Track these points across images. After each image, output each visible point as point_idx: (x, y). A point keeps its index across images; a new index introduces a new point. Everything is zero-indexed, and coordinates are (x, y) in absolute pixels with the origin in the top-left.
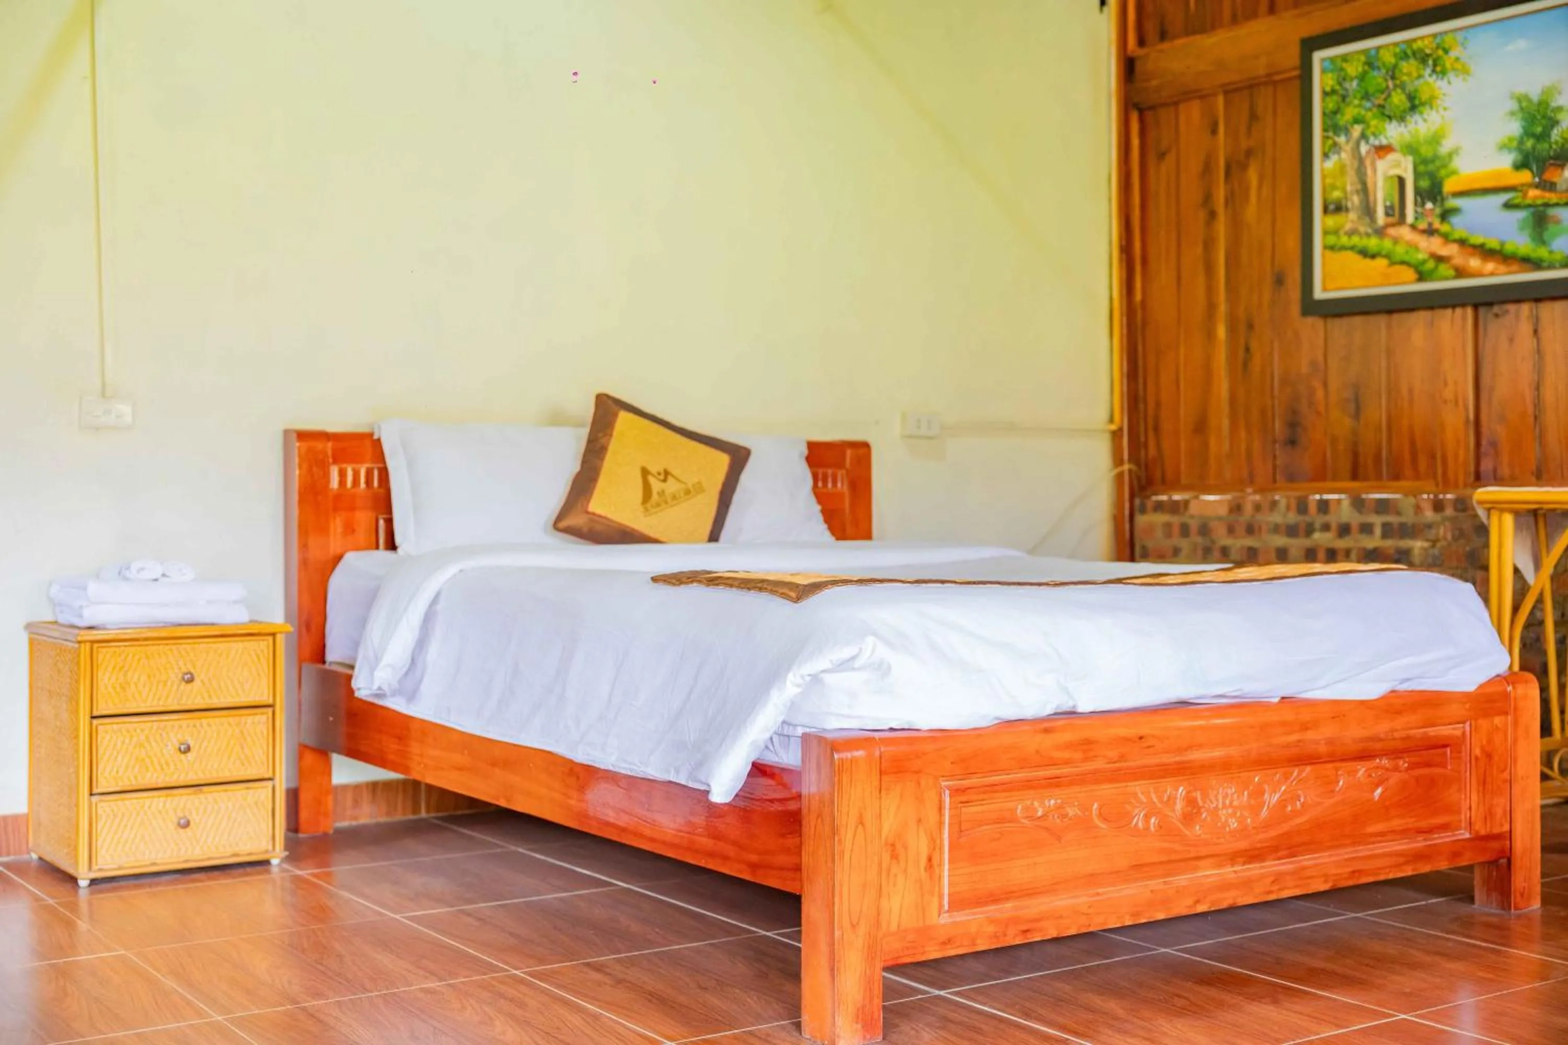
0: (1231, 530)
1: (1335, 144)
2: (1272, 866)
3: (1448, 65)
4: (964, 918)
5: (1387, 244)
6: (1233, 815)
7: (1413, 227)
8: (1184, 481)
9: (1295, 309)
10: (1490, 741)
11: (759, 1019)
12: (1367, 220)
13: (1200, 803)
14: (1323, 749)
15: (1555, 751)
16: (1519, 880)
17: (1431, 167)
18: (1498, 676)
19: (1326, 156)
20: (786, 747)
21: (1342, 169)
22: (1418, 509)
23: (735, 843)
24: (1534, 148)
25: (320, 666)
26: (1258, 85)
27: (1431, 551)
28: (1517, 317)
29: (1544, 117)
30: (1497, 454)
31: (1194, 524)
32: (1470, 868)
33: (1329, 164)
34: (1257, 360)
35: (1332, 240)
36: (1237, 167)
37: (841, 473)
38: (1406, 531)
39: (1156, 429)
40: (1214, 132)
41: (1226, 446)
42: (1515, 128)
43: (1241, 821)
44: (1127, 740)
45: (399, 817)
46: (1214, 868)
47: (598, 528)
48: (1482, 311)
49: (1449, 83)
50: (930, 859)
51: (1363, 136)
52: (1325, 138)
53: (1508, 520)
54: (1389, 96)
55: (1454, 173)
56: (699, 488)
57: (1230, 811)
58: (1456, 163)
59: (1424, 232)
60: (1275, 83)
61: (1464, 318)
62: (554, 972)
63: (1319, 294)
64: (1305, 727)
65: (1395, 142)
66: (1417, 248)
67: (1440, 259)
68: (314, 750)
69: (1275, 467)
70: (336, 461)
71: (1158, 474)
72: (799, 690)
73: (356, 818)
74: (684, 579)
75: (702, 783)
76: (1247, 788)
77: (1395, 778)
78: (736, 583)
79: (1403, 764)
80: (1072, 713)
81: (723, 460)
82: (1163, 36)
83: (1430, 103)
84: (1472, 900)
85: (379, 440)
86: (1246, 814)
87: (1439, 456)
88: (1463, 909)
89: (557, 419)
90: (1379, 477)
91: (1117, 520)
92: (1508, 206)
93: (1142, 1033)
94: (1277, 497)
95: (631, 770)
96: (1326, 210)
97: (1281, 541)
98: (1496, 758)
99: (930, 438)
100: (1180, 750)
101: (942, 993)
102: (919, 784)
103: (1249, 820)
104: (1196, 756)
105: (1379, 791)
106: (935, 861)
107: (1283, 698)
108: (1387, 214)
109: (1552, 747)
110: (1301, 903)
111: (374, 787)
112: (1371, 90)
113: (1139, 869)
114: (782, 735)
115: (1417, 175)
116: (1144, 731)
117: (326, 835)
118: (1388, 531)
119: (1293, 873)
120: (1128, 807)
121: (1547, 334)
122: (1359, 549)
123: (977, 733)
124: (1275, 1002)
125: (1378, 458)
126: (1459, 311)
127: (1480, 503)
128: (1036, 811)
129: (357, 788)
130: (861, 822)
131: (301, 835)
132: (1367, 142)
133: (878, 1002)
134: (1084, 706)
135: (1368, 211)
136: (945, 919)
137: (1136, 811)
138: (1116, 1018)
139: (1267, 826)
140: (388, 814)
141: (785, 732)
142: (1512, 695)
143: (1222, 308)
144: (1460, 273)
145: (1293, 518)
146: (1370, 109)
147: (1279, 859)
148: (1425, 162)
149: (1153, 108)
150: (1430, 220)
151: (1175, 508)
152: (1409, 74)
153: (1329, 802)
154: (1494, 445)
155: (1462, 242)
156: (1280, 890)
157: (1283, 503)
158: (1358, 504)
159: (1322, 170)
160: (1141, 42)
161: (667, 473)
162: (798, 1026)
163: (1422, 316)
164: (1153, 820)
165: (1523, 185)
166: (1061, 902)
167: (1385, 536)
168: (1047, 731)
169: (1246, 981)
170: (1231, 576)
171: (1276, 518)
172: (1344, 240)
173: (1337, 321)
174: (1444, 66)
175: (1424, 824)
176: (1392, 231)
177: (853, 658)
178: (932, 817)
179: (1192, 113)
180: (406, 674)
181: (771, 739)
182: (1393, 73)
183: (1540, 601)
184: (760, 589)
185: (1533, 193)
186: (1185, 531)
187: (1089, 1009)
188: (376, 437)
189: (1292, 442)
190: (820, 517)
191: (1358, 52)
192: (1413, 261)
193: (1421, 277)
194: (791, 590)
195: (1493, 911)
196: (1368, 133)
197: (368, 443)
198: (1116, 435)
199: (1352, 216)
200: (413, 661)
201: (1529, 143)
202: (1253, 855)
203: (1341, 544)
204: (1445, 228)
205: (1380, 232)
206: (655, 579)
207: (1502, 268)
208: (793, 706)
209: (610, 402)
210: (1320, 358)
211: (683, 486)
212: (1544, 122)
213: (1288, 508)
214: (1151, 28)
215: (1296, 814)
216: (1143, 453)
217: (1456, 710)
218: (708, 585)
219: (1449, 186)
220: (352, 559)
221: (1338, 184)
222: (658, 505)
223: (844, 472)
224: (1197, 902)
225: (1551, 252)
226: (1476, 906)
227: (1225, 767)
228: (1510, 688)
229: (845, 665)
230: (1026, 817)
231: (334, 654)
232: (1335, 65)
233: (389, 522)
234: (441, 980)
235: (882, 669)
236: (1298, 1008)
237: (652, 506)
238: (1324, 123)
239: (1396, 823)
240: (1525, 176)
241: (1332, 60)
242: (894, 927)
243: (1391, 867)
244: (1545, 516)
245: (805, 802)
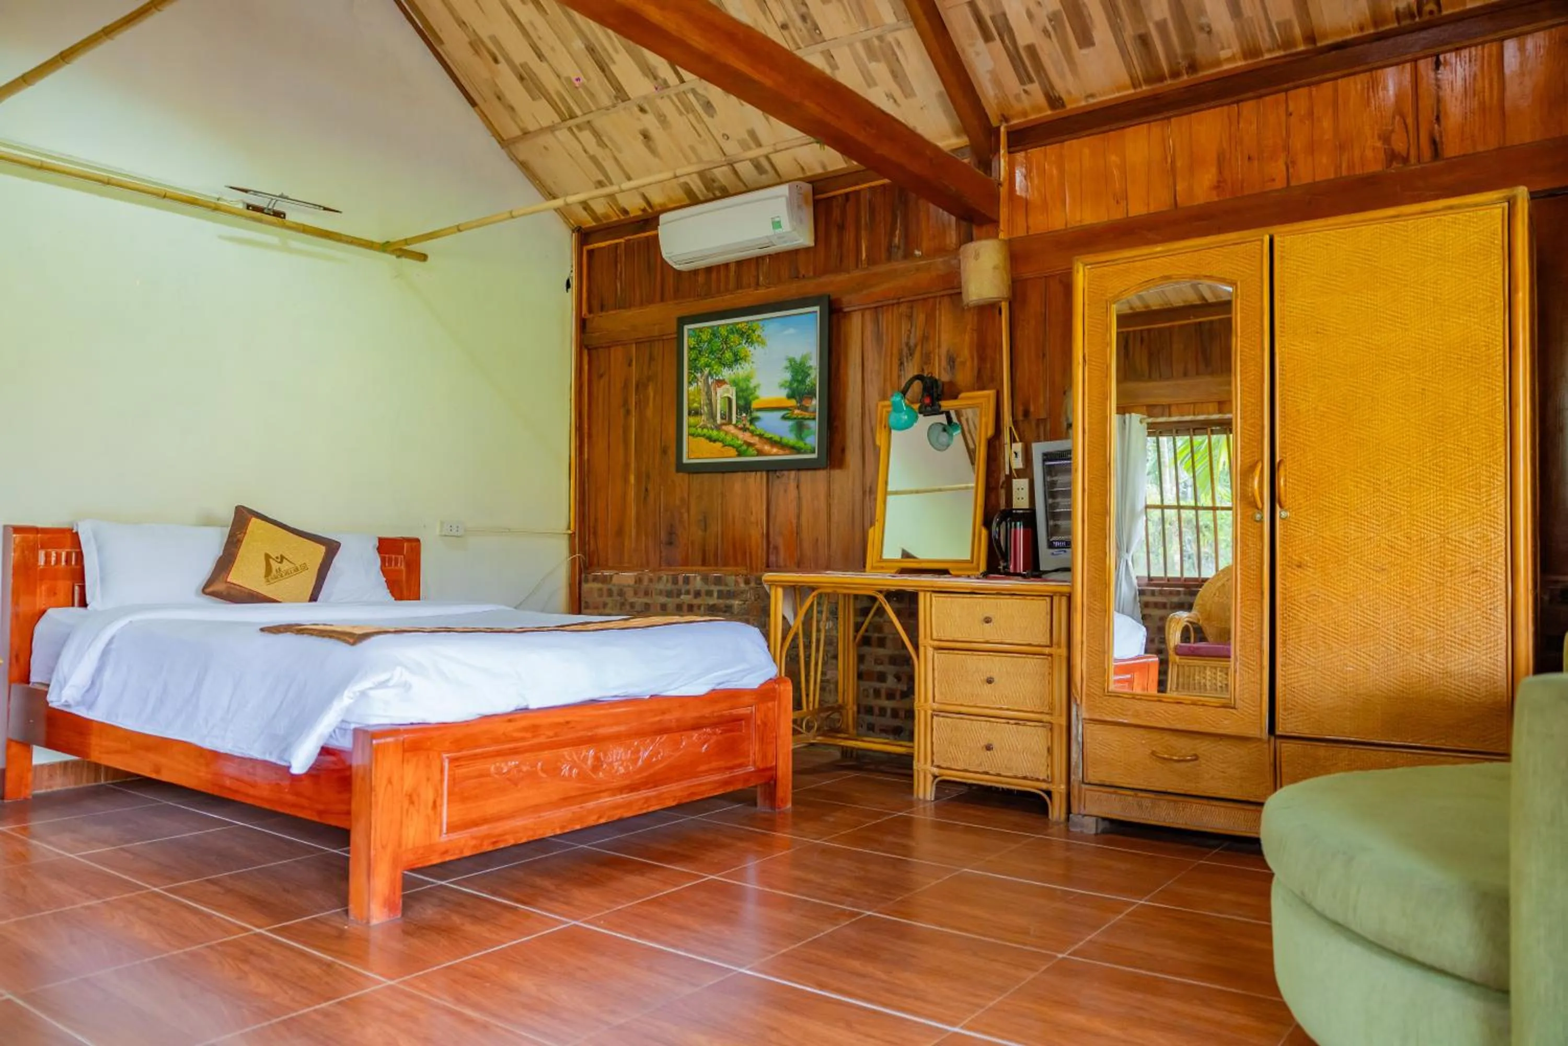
0: (636, 593)
1: (695, 377)
2: (644, 793)
3: (754, 339)
4: (458, 837)
5: (722, 434)
6: (622, 765)
7: (736, 426)
8: (610, 564)
9: (673, 468)
10: (766, 716)
11: (323, 909)
12: (712, 420)
13: (602, 759)
14: (673, 724)
15: (804, 718)
16: (780, 793)
17: (745, 394)
18: (771, 679)
19: (690, 383)
20: (344, 735)
21: (699, 391)
22: (737, 582)
23: (309, 798)
24: (797, 387)
25: (26, 685)
26: (654, 341)
27: (743, 606)
28: (789, 478)
29: (803, 371)
30: (777, 553)
31: (615, 589)
32: (756, 786)
33: (691, 388)
34: (652, 495)
35: (693, 430)
36: (641, 386)
37: (401, 557)
38: (731, 595)
39: (595, 533)
40: (630, 365)
41: (633, 545)
42: (788, 376)
43: (627, 768)
44: (559, 724)
45: (84, 784)
46: (610, 796)
47: (233, 592)
48: (771, 474)
49: (755, 348)
50: (435, 802)
51: (710, 374)
52: (690, 373)
53: (780, 591)
54: (724, 353)
55: (757, 398)
56: (305, 567)
57: (620, 762)
58: (758, 393)
59: (741, 429)
60: (663, 340)
61: (761, 478)
62: (183, 887)
63: (685, 460)
64: (663, 713)
65: (727, 379)
66: (738, 439)
67: (750, 445)
68: (17, 742)
69: (661, 557)
70: (42, 548)
71: (595, 560)
72: (351, 701)
73: (50, 787)
74: (282, 630)
75: (286, 761)
76: (629, 749)
77: (714, 738)
78: (315, 633)
79: (718, 731)
80: (526, 709)
81: (322, 549)
82: (602, 308)
83: (744, 359)
84: (755, 804)
85: (77, 533)
86: (629, 764)
87: (748, 551)
88: (752, 810)
89: (208, 521)
90: (716, 564)
91: (571, 586)
92: (784, 418)
93: (562, 899)
94: (662, 575)
95: (242, 753)
96: (689, 414)
97: (663, 599)
98: (769, 725)
99: (457, 537)
100: (590, 729)
101: (443, 883)
102: (428, 757)
103: (631, 768)
104: (602, 731)
105: (705, 746)
106: (438, 804)
107: (652, 696)
108: (722, 418)
109: (802, 716)
110: (665, 812)
111: (65, 764)
112: (714, 349)
113: (566, 800)
114: (341, 728)
115: (738, 398)
116: (568, 718)
117: (26, 799)
118: (721, 595)
119: (655, 797)
120: (559, 764)
121: (803, 488)
122: (705, 605)
123: (467, 723)
124: (642, 874)
125: (716, 555)
126: (759, 474)
127: (766, 581)
128: (502, 769)
129: (52, 767)
130: (390, 781)
131: (6, 801)
132: (712, 378)
133: (399, 893)
134: (533, 705)
135: (712, 416)
136: (444, 838)
137: (564, 766)
138: (548, 891)
139: (641, 770)
140: (76, 784)
141: (343, 727)
142: (778, 690)
143: (633, 466)
144: (760, 453)
145: (669, 586)
146: (713, 360)
147: (648, 789)
148: (742, 390)
149: (596, 348)
150: (744, 422)
151: (605, 580)
152: (734, 342)
153: (677, 754)
154: (776, 548)
155: (761, 436)
156: (648, 807)
157: (665, 578)
158: (705, 579)
159: (688, 391)
160: (590, 311)
161: (282, 557)
162: (347, 912)
163: (740, 475)
164: (574, 771)
165: (791, 407)
166: (518, 823)
167: (719, 598)
168: (510, 721)
169: (624, 862)
170: (628, 624)
171: (661, 586)
172: (699, 430)
173: (695, 476)
174: (752, 340)
175: (730, 764)
176: (724, 427)
177: (388, 680)
178: (437, 776)
179: (617, 354)
180: (88, 691)
181: (334, 731)
182: (726, 341)
183: (796, 635)
184: (331, 637)
185: (796, 411)
186: (610, 593)
187: (533, 886)
188: (74, 531)
189: (670, 543)
190: (385, 585)
191: (708, 327)
192: (736, 445)
193: (739, 455)
194: (350, 637)
195: (767, 810)
196: (713, 372)
197: (69, 535)
198: (571, 537)
199: (704, 417)
200: (93, 683)
201: (795, 385)
202: (632, 788)
203: (696, 602)
204: (752, 428)
205: (718, 428)
206: (262, 630)
207: (781, 452)
208: (348, 710)
209: (246, 512)
210: (686, 495)
211: (293, 566)
212: (802, 374)
213: (667, 581)
214: (595, 303)
215: (658, 762)
216: (587, 547)
217: (747, 699)
218: (297, 634)
219: (754, 405)
220: (53, 613)
221: (697, 399)
222: (276, 578)
223: (402, 557)
224: (600, 818)
225: (805, 444)
226: (758, 808)
227: (617, 738)
228: (777, 686)
229: (382, 685)
230: (496, 774)
231: (36, 677)
232: (697, 334)
233: (83, 588)
234: (99, 898)
235: (407, 686)
236: (654, 876)
237: (272, 579)
238: (689, 365)
239: (714, 765)
240: (793, 403)
241: (694, 330)
242: (410, 846)
243: (711, 790)
244: (799, 589)
245: (354, 770)
